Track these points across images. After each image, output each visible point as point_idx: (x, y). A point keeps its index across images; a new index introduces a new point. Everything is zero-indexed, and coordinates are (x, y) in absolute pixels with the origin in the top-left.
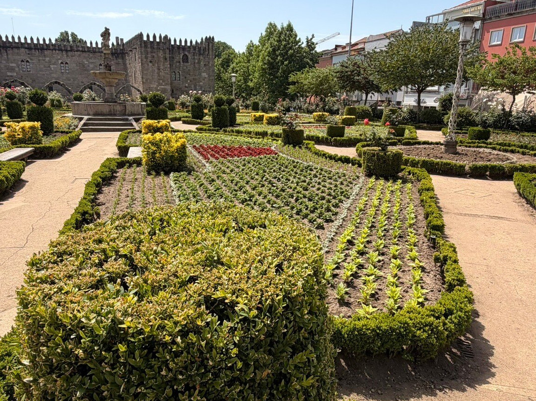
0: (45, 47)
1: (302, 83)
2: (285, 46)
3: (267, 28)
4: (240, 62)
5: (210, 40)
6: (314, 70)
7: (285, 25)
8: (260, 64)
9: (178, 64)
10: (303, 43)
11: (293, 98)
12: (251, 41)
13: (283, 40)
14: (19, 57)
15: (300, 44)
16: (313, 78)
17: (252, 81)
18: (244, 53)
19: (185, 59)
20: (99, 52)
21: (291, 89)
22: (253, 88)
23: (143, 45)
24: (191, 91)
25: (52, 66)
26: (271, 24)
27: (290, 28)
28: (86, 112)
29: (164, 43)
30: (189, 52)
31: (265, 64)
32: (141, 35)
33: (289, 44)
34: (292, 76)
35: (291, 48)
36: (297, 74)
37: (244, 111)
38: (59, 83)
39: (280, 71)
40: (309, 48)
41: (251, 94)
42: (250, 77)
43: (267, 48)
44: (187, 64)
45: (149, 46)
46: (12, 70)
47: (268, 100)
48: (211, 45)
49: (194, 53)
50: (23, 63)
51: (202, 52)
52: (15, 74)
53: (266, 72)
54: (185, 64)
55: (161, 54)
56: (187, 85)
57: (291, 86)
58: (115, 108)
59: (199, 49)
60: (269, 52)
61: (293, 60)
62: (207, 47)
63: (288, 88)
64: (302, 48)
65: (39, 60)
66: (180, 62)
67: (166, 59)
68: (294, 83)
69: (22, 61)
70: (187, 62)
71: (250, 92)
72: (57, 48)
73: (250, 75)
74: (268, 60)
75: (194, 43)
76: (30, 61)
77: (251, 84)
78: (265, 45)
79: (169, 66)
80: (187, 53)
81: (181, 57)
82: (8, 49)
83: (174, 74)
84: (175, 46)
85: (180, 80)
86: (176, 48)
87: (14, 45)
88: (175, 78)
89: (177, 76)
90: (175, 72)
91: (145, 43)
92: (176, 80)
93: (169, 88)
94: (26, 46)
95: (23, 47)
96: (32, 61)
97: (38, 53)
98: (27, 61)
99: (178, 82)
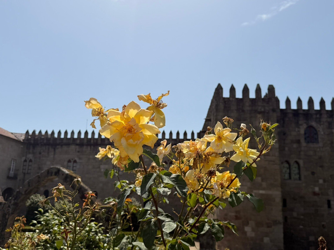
9: (295, 146)
14: (66, 156)
19: (311, 136)
23: (221, 106)
25: (102, 166)
30: (319, 121)
44: (316, 145)
49: (330, 124)
50: (69, 164)
54: (311, 145)
56: (317, 189)
66: (298, 142)
69: (69, 161)
70: (316, 140)
76: (78, 161)
80: (314, 124)
81: (302, 131)
82: (58, 147)
83: (287, 165)
84: (289, 111)
85: (300, 179)
86: (291, 115)
87: (58, 142)
88: (290, 174)
89: (295, 170)
90: (288, 162)
91: (225, 102)
92: (290, 178)
93: (277, 194)
94: (79, 142)
95: (73, 144)
96: (81, 161)
97: (89, 150)
98: (75, 160)
99: (296, 182)
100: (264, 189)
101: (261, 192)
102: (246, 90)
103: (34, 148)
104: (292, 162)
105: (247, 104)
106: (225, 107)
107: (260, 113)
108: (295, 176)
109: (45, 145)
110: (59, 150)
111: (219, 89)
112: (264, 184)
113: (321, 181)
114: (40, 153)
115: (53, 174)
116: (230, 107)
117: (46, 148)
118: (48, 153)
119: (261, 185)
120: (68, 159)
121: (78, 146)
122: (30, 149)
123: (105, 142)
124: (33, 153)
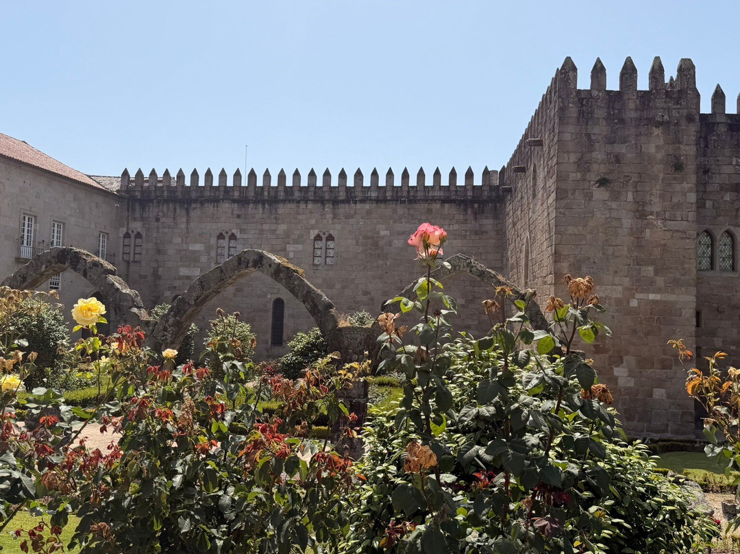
0: (282, 195)
9: (728, 197)
14: (214, 226)
23: (572, 110)
25: (291, 248)
45: (601, 113)
46: (193, 259)
50: (222, 243)
52: (197, 272)
55: (654, 145)
65: (262, 232)
66: (736, 187)
67: (678, 168)
69: (221, 236)
76: (238, 236)
79: (692, 198)
82: (193, 205)
83: (707, 240)
84: (719, 119)
85: (734, 268)
86: (722, 129)
87: (194, 195)
88: (712, 258)
89: (723, 249)
90: (709, 233)
91: (581, 100)
92: (712, 266)
93: (686, 300)
94: (236, 194)
95: (227, 199)
96: (245, 236)
97: (261, 212)
98: (233, 234)
99: (725, 275)
100: (658, 291)
101: (652, 297)
102: (629, 71)
103: (143, 208)
104: (719, 233)
105: (631, 105)
106: (581, 113)
107: (658, 124)
108: (722, 263)
109: (167, 201)
110: (196, 212)
111: (568, 70)
112: (660, 281)
114: (158, 220)
115: (250, 265)
116: (592, 113)
117: (168, 208)
118: (174, 219)
119: (652, 282)
120: (218, 232)
121: (236, 205)
122: (134, 210)
123: (292, 194)
124: (142, 219)
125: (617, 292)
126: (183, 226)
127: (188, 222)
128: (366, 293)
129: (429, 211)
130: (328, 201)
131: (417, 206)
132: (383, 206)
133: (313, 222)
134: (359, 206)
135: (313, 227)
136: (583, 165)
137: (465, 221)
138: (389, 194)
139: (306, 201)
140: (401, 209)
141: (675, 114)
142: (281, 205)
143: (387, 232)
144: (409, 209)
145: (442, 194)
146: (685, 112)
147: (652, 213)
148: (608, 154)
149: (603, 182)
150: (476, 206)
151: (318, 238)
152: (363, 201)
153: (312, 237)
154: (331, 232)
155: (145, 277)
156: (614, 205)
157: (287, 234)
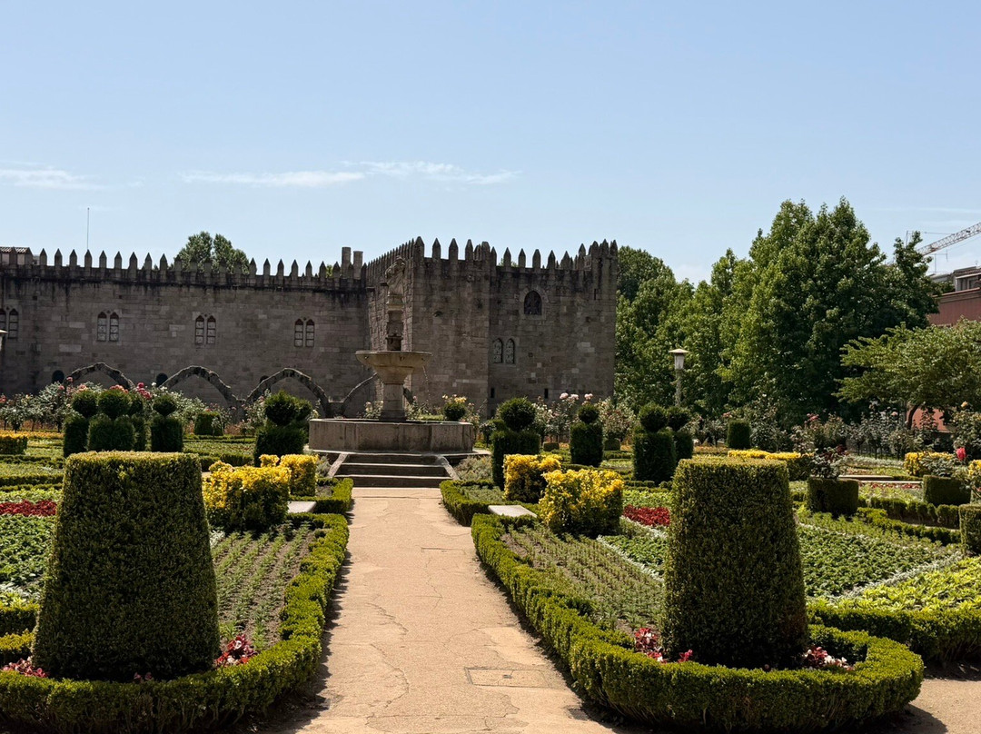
0: (164, 279)
1: (882, 370)
2: (828, 266)
3: (779, 218)
4: (693, 311)
5: (604, 252)
6: (918, 332)
7: (831, 210)
8: (752, 317)
9: (512, 318)
10: (884, 257)
11: (854, 413)
12: (729, 253)
13: (823, 250)
14: (95, 306)
15: (876, 259)
16: (914, 355)
17: (727, 363)
18: (703, 285)
19: (534, 304)
20: (300, 289)
21: (849, 388)
22: (731, 385)
23: (422, 270)
24: (564, 395)
25: (173, 328)
26: (788, 206)
27: (845, 217)
28: (343, 443)
29: (480, 265)
30: (544, 284)
31: (765, 317)
32: (418, 245)
33: (840, 259)
34: (851, 349)
35: (846, 272)
36: (865, 344)
37: (706, 448)
38: (203, 373)
39: (814, 337)
40: (905, 270)
41: (725, 401)
42: (722, 354)
43: (772, 275)
44: (537, 318)
45: (437, 272)
46: (74, 337)
47: (778, 417)
48: (606, 264)
49: (558, 289)
50: (102, 321)
51: (581, 284)
52: (78, 349)
53: (770, 341)
54: (531, 317)
55: (467, 292)
56: (533, 375)
57: (848, 380)
58: (407, 433)
59: (575, 275)
60: (778, 285)
61: (853, 305)
62: (596, 271)
63: (840, 385)
64: (883, 271)
65: (144, 313)
66: (516, 313)
67: (480, 306)
68: (857, 371)
69: (102, 315)
70: (538, 311)
71: (720, 395)
72: (193, 280)
73: (720, 347)
74: (777, 306)
75: (559, 259)
76: (120, 315)
77: (725, 373)
78: (766, 265)
79: (487, 324)
80: (538, 289)
81: (522, 299)
82: (73, 285)
83: (499, 344)
84: (508, 270)
85: (514, 362)
86: (509, 276)
87: (73, 275)
88: (502, 355)
89: (508, 350)
90: (501, 340)
91: (426, 264)
92: (502, 361)
93: (482, 383)
94: (118, 276)
95: (108, 280)
96: (128, 316)
97: (143, 294)
98: (114, 314)
99: (509, 366)
100: (467, 378)
101: (464, 381)
102: (454, 247)
103: (19, 286)
104: (506, 340)
105: (455, 268)
106: (426, 271)
107: (469, 281)
108: (508, 358)
109: (45, 280)
110: (76, 292)
112: (469, 372)
113: (539, 365)
114: (35, 298)
116: (432, 272)
117: (46, 287)
118: (53, 297)
119: (465, 373)
120: (99, 312)
121: (118, 286)
122: (8, 288)
123: (174, 278)
124: (18, 297)
125: (445, 378)
126: (63, 304)
127: (67, 301)
128: (246, 369)
129: (303, 299)
130: (210, 286)
131: (292, 294)
132: (260, 292)
133: (195, 304)
134: (238, 291)
135: (195, 309)
136: (428, 303)
137: (333, 309)
138: (266, 282)
139: (188, 285)
140: (277, 297)
141: (478, 274)
142: (163, 288)
143: (265, 316)
144: (284, 296)
145: (313, 284)
146: (484, 274)
147: (465, 333)
148: (442, 297)
149: (439, 314)
150: (342, 295)
151: (200, 319)
152: (242, 287)
153: (194, 319)
154: (213, 315)
155: (23, 353)
156: (444, 327)
157: (170, 316)
